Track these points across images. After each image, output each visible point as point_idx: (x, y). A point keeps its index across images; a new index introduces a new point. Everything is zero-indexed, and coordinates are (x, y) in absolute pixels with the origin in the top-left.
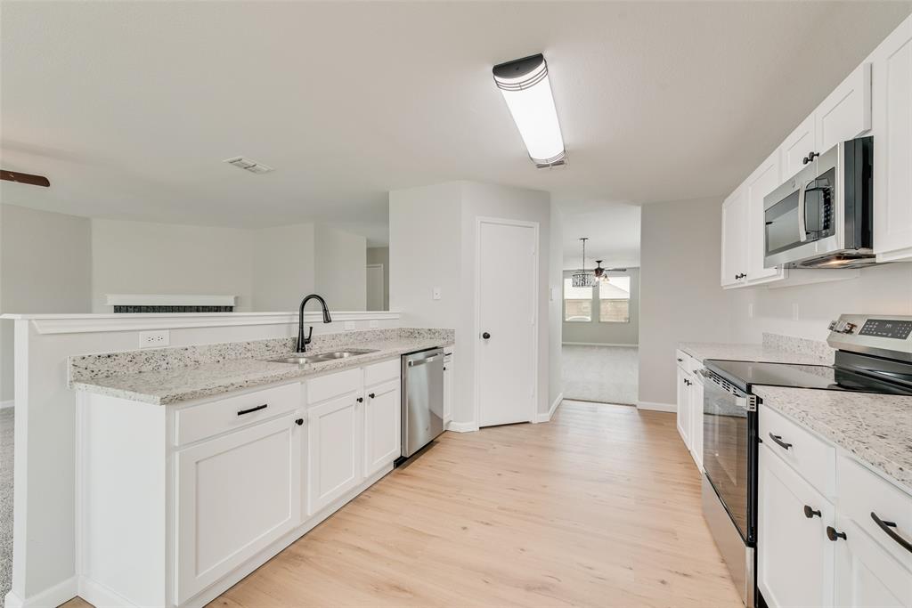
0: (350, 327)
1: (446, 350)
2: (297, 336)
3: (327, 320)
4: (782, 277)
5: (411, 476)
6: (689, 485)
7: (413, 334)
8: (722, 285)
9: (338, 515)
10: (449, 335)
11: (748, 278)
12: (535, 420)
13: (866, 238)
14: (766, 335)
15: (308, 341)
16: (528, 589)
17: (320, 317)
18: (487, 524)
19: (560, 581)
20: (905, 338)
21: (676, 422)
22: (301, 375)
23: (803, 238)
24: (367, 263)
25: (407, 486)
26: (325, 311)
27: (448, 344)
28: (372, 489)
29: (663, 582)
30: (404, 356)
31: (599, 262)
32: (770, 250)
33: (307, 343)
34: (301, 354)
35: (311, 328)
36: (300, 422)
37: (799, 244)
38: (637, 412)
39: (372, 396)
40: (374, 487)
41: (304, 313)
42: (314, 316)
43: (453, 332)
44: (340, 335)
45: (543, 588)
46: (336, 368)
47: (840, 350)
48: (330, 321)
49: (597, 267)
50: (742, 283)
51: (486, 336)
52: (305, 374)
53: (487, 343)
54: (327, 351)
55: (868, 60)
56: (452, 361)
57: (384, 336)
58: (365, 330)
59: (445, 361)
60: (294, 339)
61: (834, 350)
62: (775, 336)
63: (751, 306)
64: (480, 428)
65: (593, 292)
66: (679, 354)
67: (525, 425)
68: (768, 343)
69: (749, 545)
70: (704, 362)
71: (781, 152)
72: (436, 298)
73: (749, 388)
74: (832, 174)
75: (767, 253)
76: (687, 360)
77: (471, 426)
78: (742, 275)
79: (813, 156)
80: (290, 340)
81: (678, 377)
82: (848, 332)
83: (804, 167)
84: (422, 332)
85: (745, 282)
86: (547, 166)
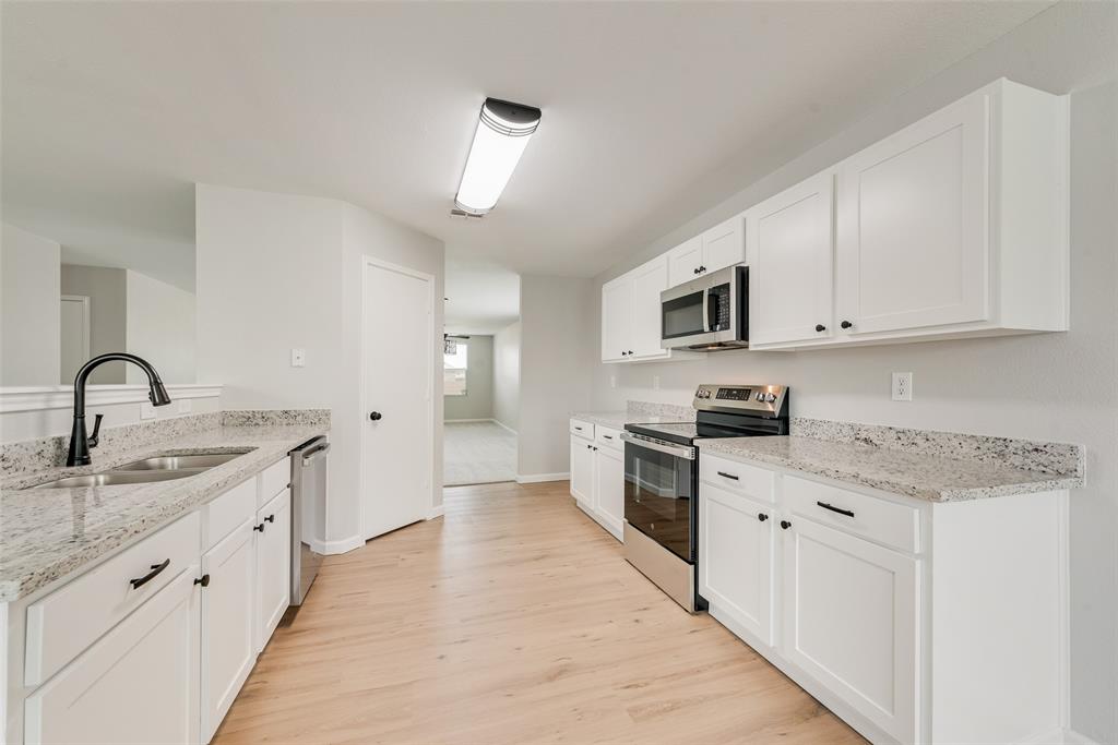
0: (150, 413)
2: (70, 433)
4: (669, 356)
5: (314, 630)
7: (251, 420)
8: (602, 359)
9: (226, 729)
10: (322, 417)
11: (634, 355)
12: (429, 518)
13: (744, 333)
14: (630, 403)
16: (551, 679)
18: (463, 641)
19: (569, 658)
20: (746, 400)
21: (569, 488)
23: (706, 327)
25: (319, 644)
26: (156, 383)
29: (637, 621)
30: (292, 453)
32: (667, 334)
33: (91, 446)
34: (78, 469)
35: (99, 418)
36: (206, 580)
37: (702, 332)
38: (518, 487)
39: (271, 519)
43: (325, 414)
45: (561, 672)
47: (699, 411)
50: (627, 359)
51: (375, 417)
53: (375, 425)
55: (744, 214)
61: (696, 411)
62: (638, 403)
63: (613, 379)
64: (367, 541)
66: (574, 423)
67: (420, 524)
68: (632, 408)
69: (690, 563)
70: (626, 427)
71: (668, 259)
72: (295, 363)
73: (692, 441)
74: (727, 286)
75: (665, 337)
76: (587, 427)
77: (357, 541)
78: (630, 353)
79: (702, 269)
80: (51, 443)
81: (572, 445)
82: (708, 397)
83: (697, 276)
84: (271, 415)
85: (630, 359)
86: (462, 213)
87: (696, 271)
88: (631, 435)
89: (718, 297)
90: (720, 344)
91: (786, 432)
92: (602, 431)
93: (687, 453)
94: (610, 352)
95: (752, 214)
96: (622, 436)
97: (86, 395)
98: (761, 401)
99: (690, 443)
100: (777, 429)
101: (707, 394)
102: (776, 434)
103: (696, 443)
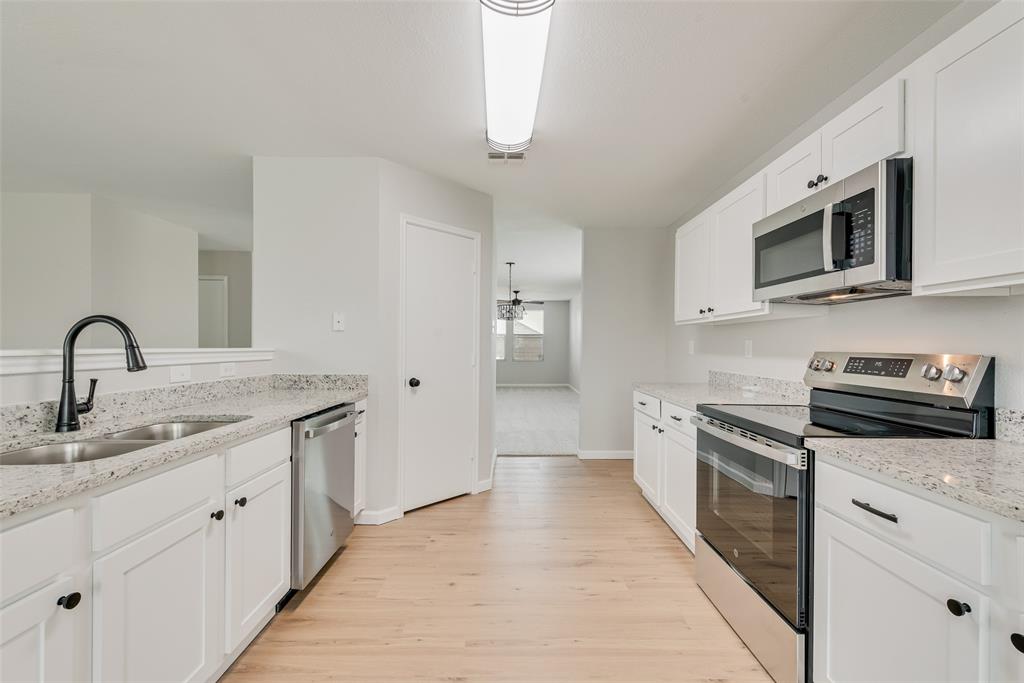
0: (181, 376)
1: (358, 407)
2: (58, 399)
3: (136, 364)
4: (767, 311)
5: (312, 621)
6: (666, 548)
7: (297, 384)
8: (676, 320)
10: (358, 383)
11: (715, 313)
12: (474, 492)
13: (901, 265)
14: (713, 374)
15: (87, 407)
17: (118, 357)
20: (904, 376)
21: (632, 471)
22: (73, 494)
23: (828, 265)
24: (199, 274)
26: (132, 348)
27: (360, 397)
28: (239, 666)
30: (295, 423)
31: (516, 292)
32: (762, 281)
33: (81, 411)
34: (66, 435)
35: (94, 382)
36: (71, 601)
37: (822, 272)
38: (579, 463)
39: (242, 502)
40: (244, 660)
41: (76, 351)
42: (100, 357)
43: (365, 380)
44: (160, 391)
46: (167, 461)
47: (815, 389)
48: (145, 367)
49: (513, 298)
50: (708, 318)
51: (414, 383)
52: (86, 488)
53: (415, 392)
54: (131, 422)
56: (364, 422)
57: (245, 388)
58: (210, 381)
59: (356, 421)
60: (50, 406)
61: (809, 389)
62: (725, 374)
63: (692, 344)
64: (405, 513)
65: (507, 326)
66: (638, 397)
67: (464, 498)
68: (716, 381)
69: (799, 631)
70: (700, 408)
71: (766, 175)
72: (336, 327)
73: (801, 441)
74: (868, 196)
75: (758, 285)
76: (653, 403)
77: (393, 512)
78: (710, 310)
79: (822, 179)
80: (37, 408)
81: (636, 423)
82: (829, 370)
83: (813, 191)
84: (314, 379)
85: (710, 317)
86: (500, 156)
87: (811, 185)
88: (706, 419)
89: (849, 216)
90: (853, 290)
91: (990, 434)
92: (670, 409)
93: (793, 458)
94: (685, 311)
95: (920, 70)
96: (695, 420)
97: (76, 359)
98: (932, 379)
99: (800, 442)
100: (968, 425)
101: (828, 365)
102: (968, 437)
103: (809, 443)
